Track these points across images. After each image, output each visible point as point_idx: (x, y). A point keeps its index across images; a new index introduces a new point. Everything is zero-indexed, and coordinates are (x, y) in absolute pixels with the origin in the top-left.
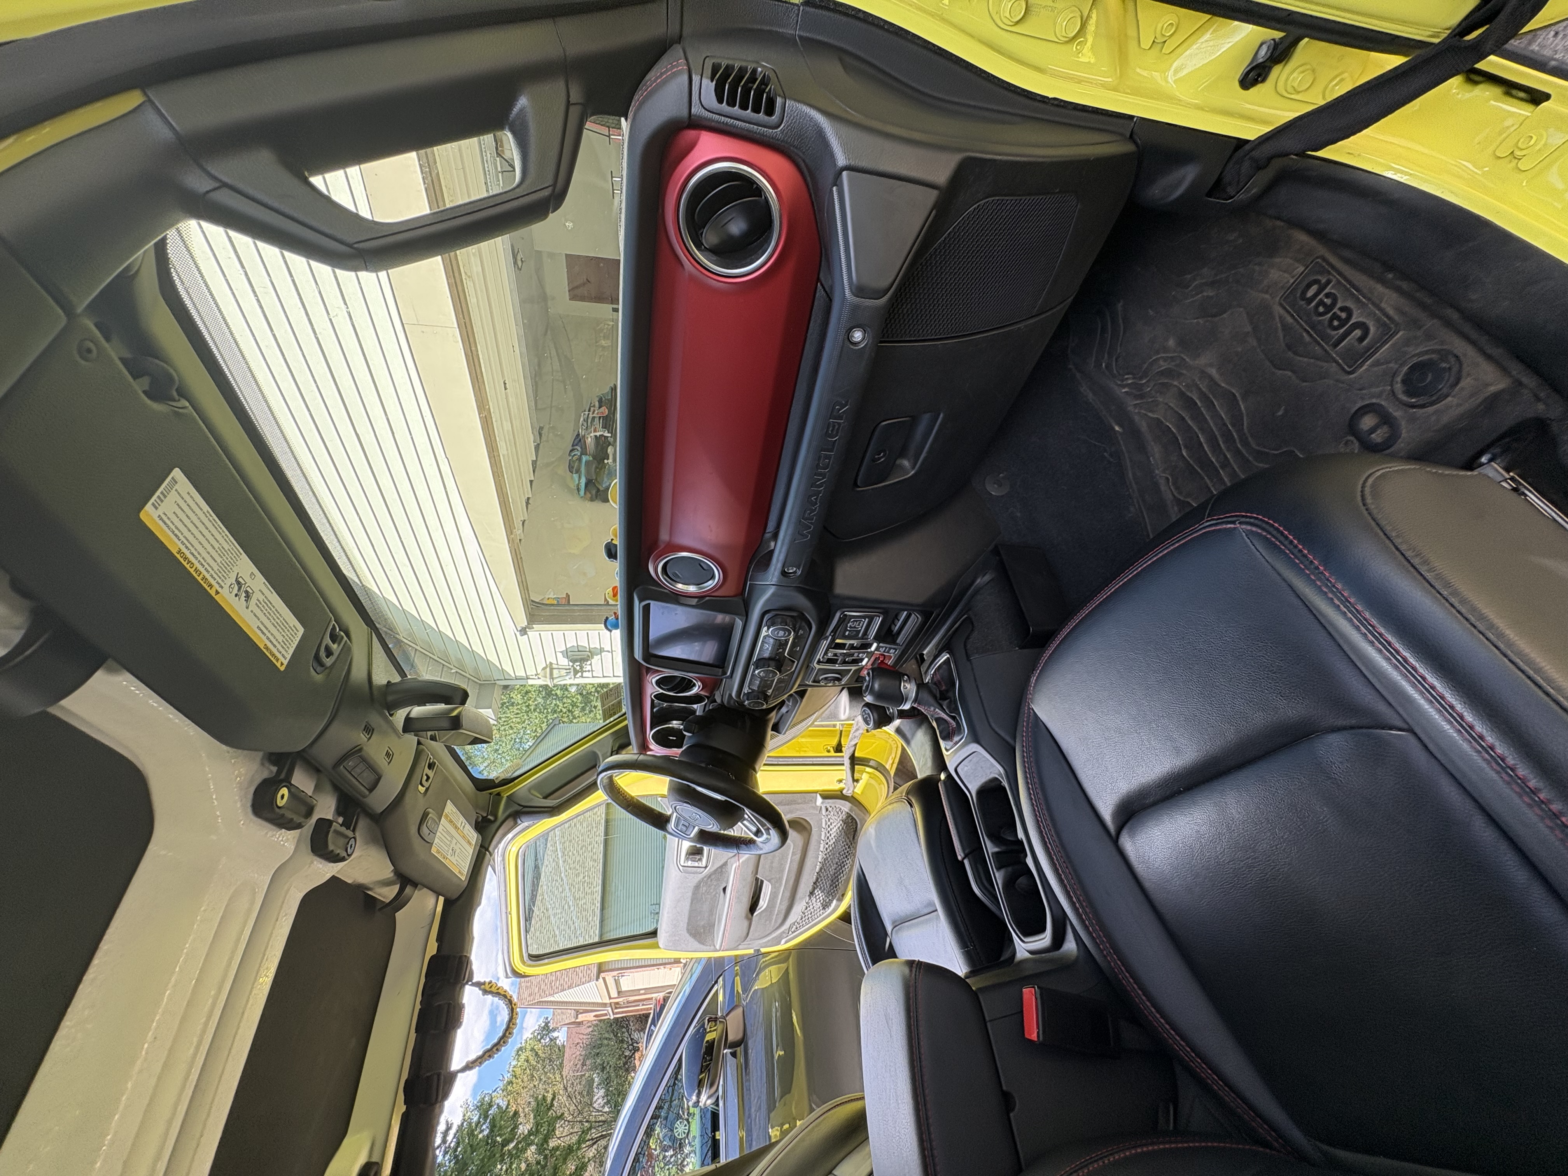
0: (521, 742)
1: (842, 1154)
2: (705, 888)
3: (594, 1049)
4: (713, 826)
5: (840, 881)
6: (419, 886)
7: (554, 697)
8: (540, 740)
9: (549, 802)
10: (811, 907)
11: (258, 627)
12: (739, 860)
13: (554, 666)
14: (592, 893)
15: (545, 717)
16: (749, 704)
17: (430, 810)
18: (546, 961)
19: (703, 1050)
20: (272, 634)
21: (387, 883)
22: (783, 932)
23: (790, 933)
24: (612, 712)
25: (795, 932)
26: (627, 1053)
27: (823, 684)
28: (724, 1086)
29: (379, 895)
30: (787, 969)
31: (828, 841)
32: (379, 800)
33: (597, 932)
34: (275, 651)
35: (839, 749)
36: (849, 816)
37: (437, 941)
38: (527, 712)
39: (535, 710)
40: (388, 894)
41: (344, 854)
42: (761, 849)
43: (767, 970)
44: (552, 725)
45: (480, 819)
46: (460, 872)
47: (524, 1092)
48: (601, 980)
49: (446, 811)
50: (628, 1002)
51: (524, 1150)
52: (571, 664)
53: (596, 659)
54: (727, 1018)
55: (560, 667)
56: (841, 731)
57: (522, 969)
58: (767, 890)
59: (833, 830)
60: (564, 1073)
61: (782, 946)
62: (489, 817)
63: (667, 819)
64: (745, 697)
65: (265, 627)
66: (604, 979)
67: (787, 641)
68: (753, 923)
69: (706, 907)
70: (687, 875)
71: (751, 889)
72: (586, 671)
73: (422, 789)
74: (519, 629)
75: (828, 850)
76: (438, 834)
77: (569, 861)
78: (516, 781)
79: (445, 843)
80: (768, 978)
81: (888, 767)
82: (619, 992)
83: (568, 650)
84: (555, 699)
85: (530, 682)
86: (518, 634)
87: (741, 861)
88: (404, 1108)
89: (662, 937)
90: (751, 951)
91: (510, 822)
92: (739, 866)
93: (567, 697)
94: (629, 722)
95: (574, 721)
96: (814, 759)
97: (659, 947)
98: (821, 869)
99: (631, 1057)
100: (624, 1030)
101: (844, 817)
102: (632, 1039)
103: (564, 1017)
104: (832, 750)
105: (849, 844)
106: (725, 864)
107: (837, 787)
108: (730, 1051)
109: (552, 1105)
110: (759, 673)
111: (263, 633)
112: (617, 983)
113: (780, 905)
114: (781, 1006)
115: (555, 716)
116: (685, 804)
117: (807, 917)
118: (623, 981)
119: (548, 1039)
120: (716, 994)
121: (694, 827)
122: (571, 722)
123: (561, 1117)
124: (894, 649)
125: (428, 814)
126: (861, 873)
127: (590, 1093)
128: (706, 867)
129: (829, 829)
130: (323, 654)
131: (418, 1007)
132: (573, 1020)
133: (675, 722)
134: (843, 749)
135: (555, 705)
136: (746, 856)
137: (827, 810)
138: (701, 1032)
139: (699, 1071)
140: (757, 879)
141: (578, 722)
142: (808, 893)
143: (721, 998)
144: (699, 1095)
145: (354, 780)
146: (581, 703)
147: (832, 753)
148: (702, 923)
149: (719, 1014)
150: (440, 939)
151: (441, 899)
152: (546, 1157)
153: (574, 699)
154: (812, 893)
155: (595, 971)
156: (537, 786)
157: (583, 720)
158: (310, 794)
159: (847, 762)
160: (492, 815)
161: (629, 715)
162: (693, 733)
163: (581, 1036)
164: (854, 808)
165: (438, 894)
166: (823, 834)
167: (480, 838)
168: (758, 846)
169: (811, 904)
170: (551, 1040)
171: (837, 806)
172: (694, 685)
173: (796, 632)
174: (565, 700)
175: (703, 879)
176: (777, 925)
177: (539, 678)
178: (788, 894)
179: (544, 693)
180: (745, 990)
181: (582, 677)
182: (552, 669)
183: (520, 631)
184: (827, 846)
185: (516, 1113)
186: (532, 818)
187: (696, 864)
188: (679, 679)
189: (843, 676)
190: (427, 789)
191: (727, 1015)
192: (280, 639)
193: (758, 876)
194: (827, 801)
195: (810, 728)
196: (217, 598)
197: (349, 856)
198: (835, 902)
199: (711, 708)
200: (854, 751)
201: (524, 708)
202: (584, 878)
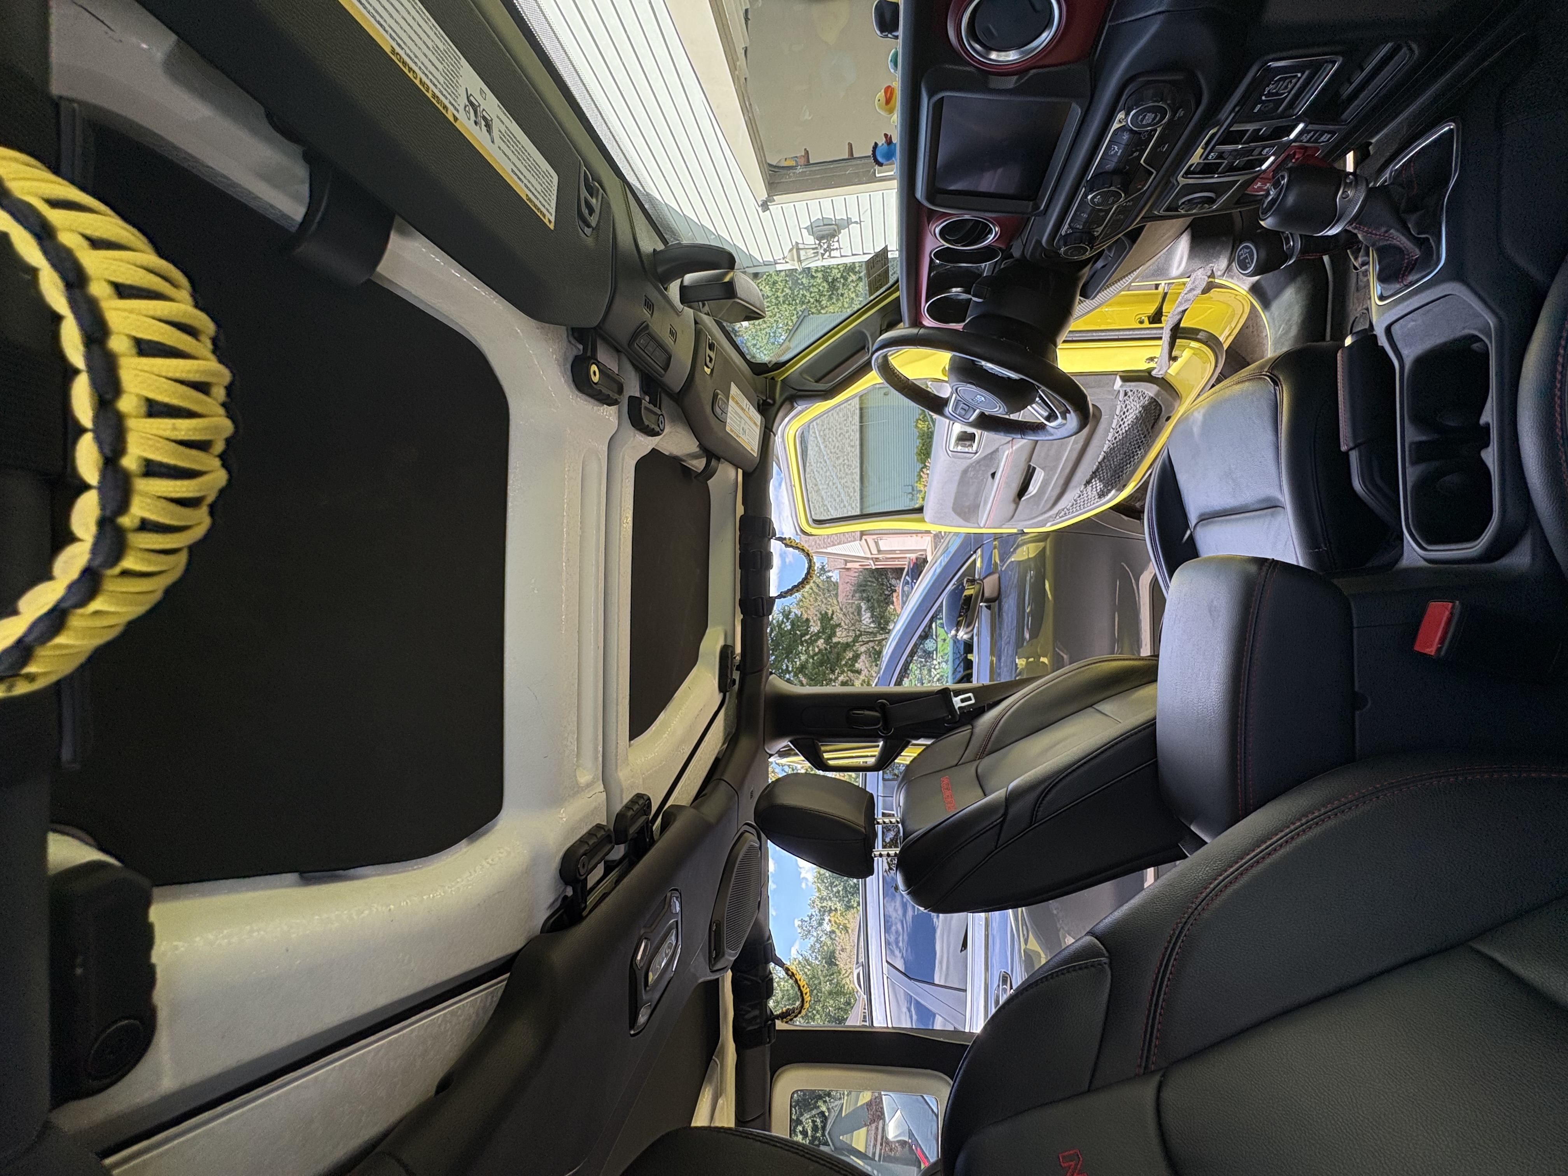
0: (774, 336)
1: (1103, 696)
2: (972, 473)
3: (861, 588)
4: (998, 409)
5: (1125, 472)
6: (722, 460)
7: (801, 287)
8: (792, 332)
9: (821, 386)
10: (1085, 495)
11: (513, 171)
12: (1012, 447)
13: (801, 246)
14: (852, 474)
15: (795, 309)
16: (1066, 252)
17: (719, 391)
18: (827, 525)
19: (962, 601)
20: (529, 182)
21: (695, 456)
22: (1050, 517)
23: (1058, 517)
24: (878, 284)
25: (1062, 517)
26: (887, 593)
27: (1183, 212)
28: (978, 628)
29: (692, 466)
30: (1044, 548)
31: (1119, 429)
32: (676, 378)
33: (858, 505)
34: (537, 203)
35: (1156, 318)
36: (1153, 401)
37: (743, 504)
38: (776, 305)
39: (784, 302)
40: (699, 465)
41: (657, 429)
42: (1052, 435)
43: (1025, 548)
44: (802, 318)
45: (761, 402)
46: (752, 450)
47: (811, 608)
48: (863, 540)
49: (732, 392)
50: (887, 558)
51: (816, 641)
52: (817, 242)
53: (843, 234)
54: (984, 581)
55: (807, 247)
56: (1166, 294)
57: (808, 529)
58: (1039, 477)
59: (1131, 416)
60: (839, 599)
61: (1047, 529)
62: (768, 400)
63: (945, 402)
64: (1062, 243)
65: (520, 171)
66: (866, 540)
67: (1151, 135)
68: (1020, 506)
69: (972, 490)
70: (955, 460)
71: (1022, 475)
72: (833, 250)
73: (708, 371)
74: (760, 203)
75: (1117, 440)
76: (729, 414)
77: (830, 446)
78: (787, 366)
79: (735, 422)
80: (1026, 553)
81: (1221, 339)
82: (879, 551)
83: (814, 225)
84: (802, 289)
85: (779, 267)
86: (760, 209)
87: (1014, 448)
88: (742, 616)
89: (928, 513)
90: (1015, 531)
91: (787, 406)
92: (1012, 453)
93: (813, 286)
94: (902, 294)
95: (822, 311)
96: (1121, 333)
97: (925, 521)
98: (1104, 458)
99: (889, 595)
100: (883, 577)
101: (1147, 402)
102: (890, 584)
103: (836, 564)
104: (1146, 320)
105: (1146, 433)
106: (997, 450)
107: (1144, 366)
108: (985, 604)
109: (832, 618)
110: (1093, 198)
111: (520, 179)
112: (877, 543)
113: (1052, 491)
114: (1036, 576)
115: (804, 307)
116: (969, 385)
117: (1078, 505)
118: (881, 543)
119: (825, 577)
120: (975, 561)
121: (975, 411)
122: (820, 313)
123: (839, 625)
124: (1328, 132)
125: (718, 394)
126: (1167, 462)
127: (859, 614)
128: (976, 453)
129: (1124, 417)
130: (585, 211)
131: (738, 552)
132: (843, 566)
133: (954, 290)
134: (1163, 318)
135: (803, 295)
136: (1022, 443)
137: (1126, 394)
138: (960, 588)
139: (958, 614)
140: (1030, 466)
141: (826, 313)
142: (1085, 482)
143: (978, 564)
144: (957, 631)
145: (649, 359)
146: (828, 291)
147: (1146, 325)
148: (967, 504)
149: (977, 577)
150: (744, 503)
151: (740, 471)
152: (831, 647)
153: (821, 288)
154: (1088, 482)
155: (858, 534)
156: (808, 369)
157: (831, 309)
158: (617, 372)
159: (1166, 335)
160: (770, 399)
161: (903, 284)
162: (985, 299)
163: (850, 578)
164: (1163, 392)
165: (737, 467)
166: (1115, 422)
167: (764, 419)
168: (1048, 431)
169: (1085, 492)
170: (827, 578)
171: (1140, 390)
172: (990, 231)
173: (1174, 113)
174: (811, 289)
175: (972, 464)
176: (1045, 509)
177: (787, 262)
178: (1061, 482)
179: (790, 283)
180: (1003, 560)
181: (830, 256)
182: (798, 249)
183: (762, 205)
184: (1117, 435)
185: (808, 620)
186: (806, 402)
187: (966, 450)
188: (971, 224)
189: (1219, 196)
190: (712, 370)
191: (984, 578)
192: (539, 188)
193: (1031, 464)
194: (1128, 384)
195: (1123, 293)
196: (457, 125)
197: (663, 430)
198: (1113, 492)
199: (1002, 266)
200: (1180, 320)
201: (774, 300)
202: (844, 461)
